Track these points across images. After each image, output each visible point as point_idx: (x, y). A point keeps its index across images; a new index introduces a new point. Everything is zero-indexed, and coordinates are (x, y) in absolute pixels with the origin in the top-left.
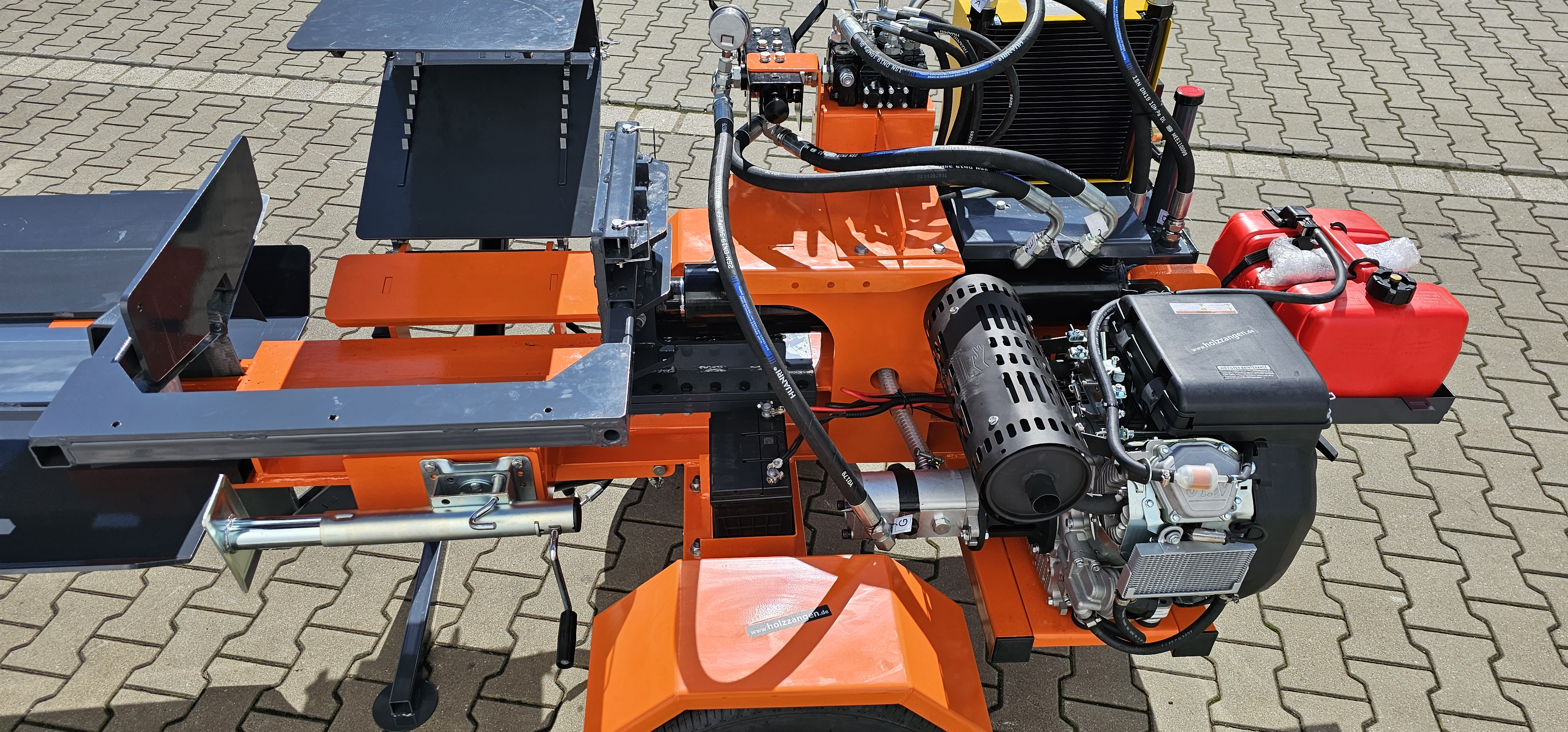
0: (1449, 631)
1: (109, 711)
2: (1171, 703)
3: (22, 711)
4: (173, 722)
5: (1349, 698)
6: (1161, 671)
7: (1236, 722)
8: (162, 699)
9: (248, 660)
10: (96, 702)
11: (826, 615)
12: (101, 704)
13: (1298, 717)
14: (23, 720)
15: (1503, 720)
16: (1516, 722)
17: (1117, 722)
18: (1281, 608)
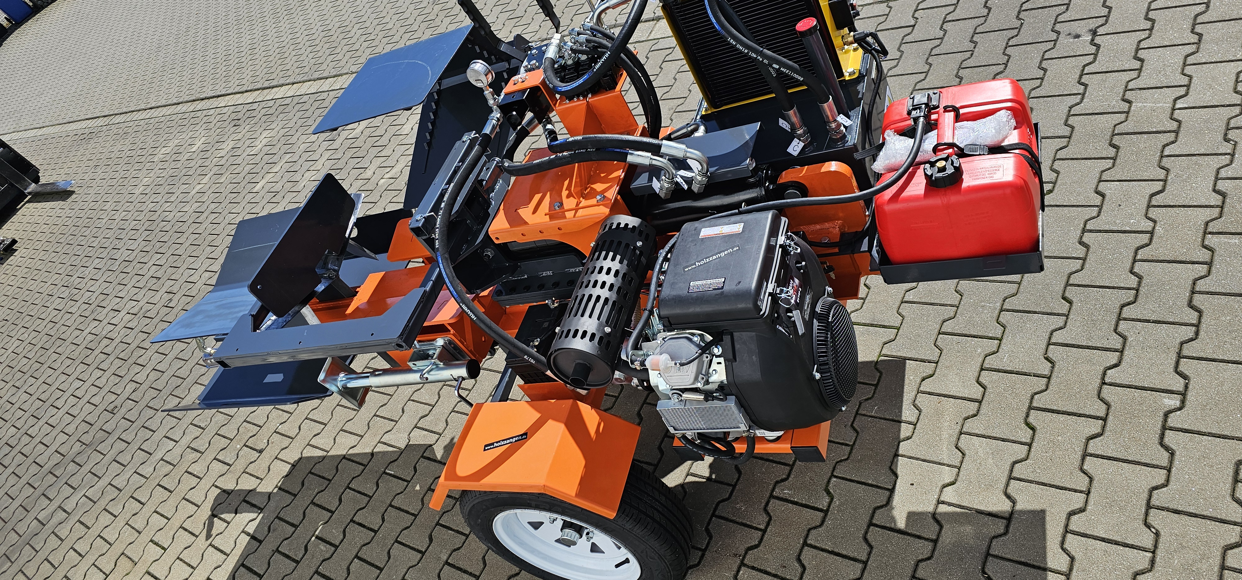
0: (1209, 433)
1: (372, 454)
2: (912, 484)
3: (344, 453)
4: (393, 462)
5: (1070, 490)
6: (917, 459)
7: (958, 503)
8: (391, 449)
9: (426, 430)
10: (368, 450)
11: (525, 438)
12: (370, 451)
13: (1014, 502)
14: (344, 457)
15: (1218, 519)
16: (1232, 521)
17: (864, 496)
18: (1047, 409)
